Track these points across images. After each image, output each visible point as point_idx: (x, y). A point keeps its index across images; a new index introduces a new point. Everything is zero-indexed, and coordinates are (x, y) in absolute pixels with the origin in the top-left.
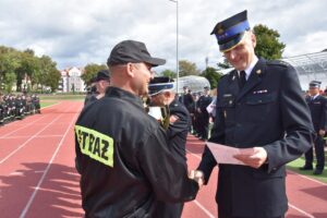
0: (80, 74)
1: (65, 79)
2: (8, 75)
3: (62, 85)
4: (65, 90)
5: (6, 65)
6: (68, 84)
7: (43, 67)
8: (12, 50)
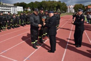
0: (73, 7)
1: (69, 9)
2: (54, 8)
3: (68, 10)
4: (68, 12)
5: (54, 6)
6: (69, 10)
7: (63, 6)
8: (55, 1)
